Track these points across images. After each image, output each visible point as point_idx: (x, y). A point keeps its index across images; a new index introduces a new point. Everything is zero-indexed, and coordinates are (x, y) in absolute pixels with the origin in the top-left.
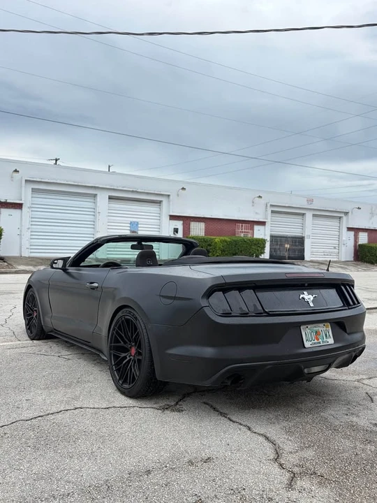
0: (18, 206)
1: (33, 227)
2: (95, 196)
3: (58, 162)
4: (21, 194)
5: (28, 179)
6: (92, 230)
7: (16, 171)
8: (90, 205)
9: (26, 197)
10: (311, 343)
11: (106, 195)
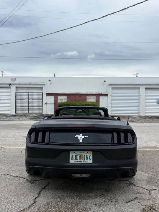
0: (107, 95)
1: (112, 103)
2: (139, 88)
3: (138, 75)
4: (107, 90)
5: (110, 84)
6: (138, 103)
7: (105, 81)
8: (137, 92)
9: (109, 91)
10: (74, 161)
11: (144, 87)
